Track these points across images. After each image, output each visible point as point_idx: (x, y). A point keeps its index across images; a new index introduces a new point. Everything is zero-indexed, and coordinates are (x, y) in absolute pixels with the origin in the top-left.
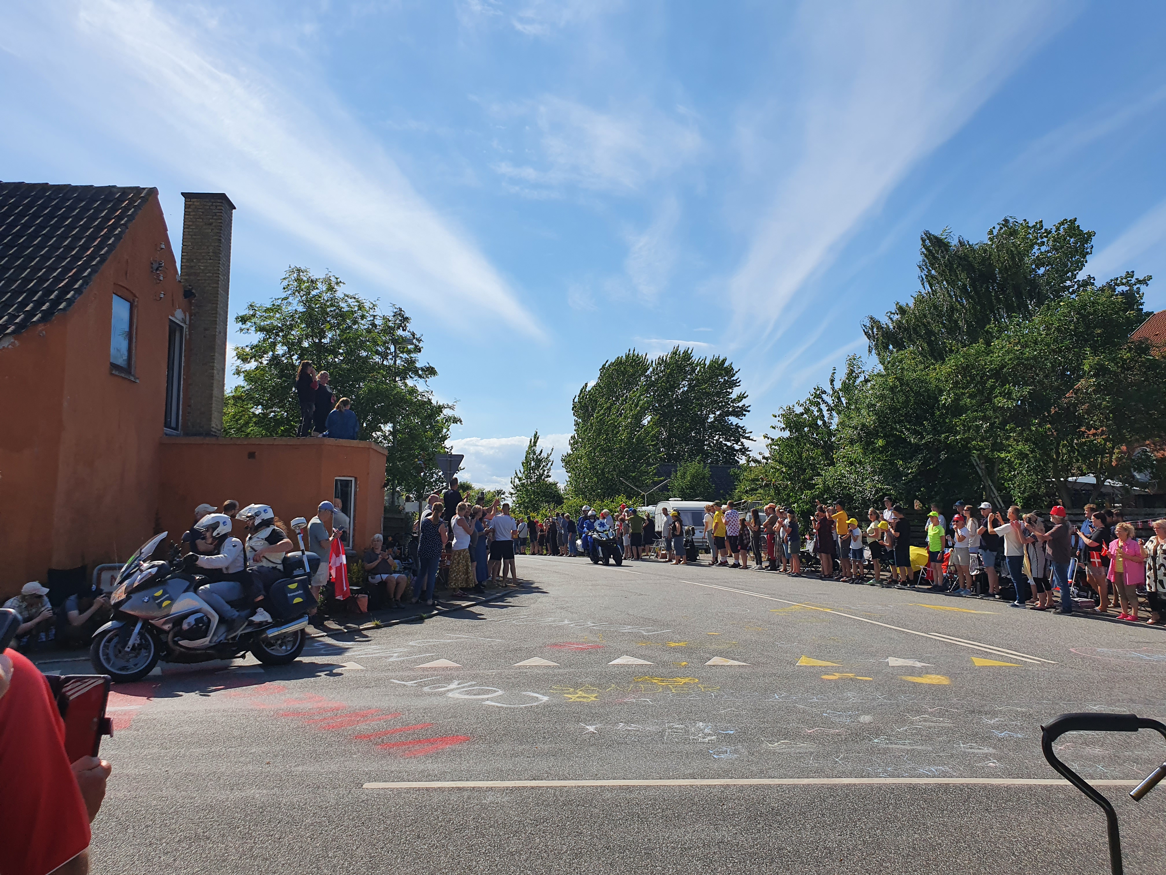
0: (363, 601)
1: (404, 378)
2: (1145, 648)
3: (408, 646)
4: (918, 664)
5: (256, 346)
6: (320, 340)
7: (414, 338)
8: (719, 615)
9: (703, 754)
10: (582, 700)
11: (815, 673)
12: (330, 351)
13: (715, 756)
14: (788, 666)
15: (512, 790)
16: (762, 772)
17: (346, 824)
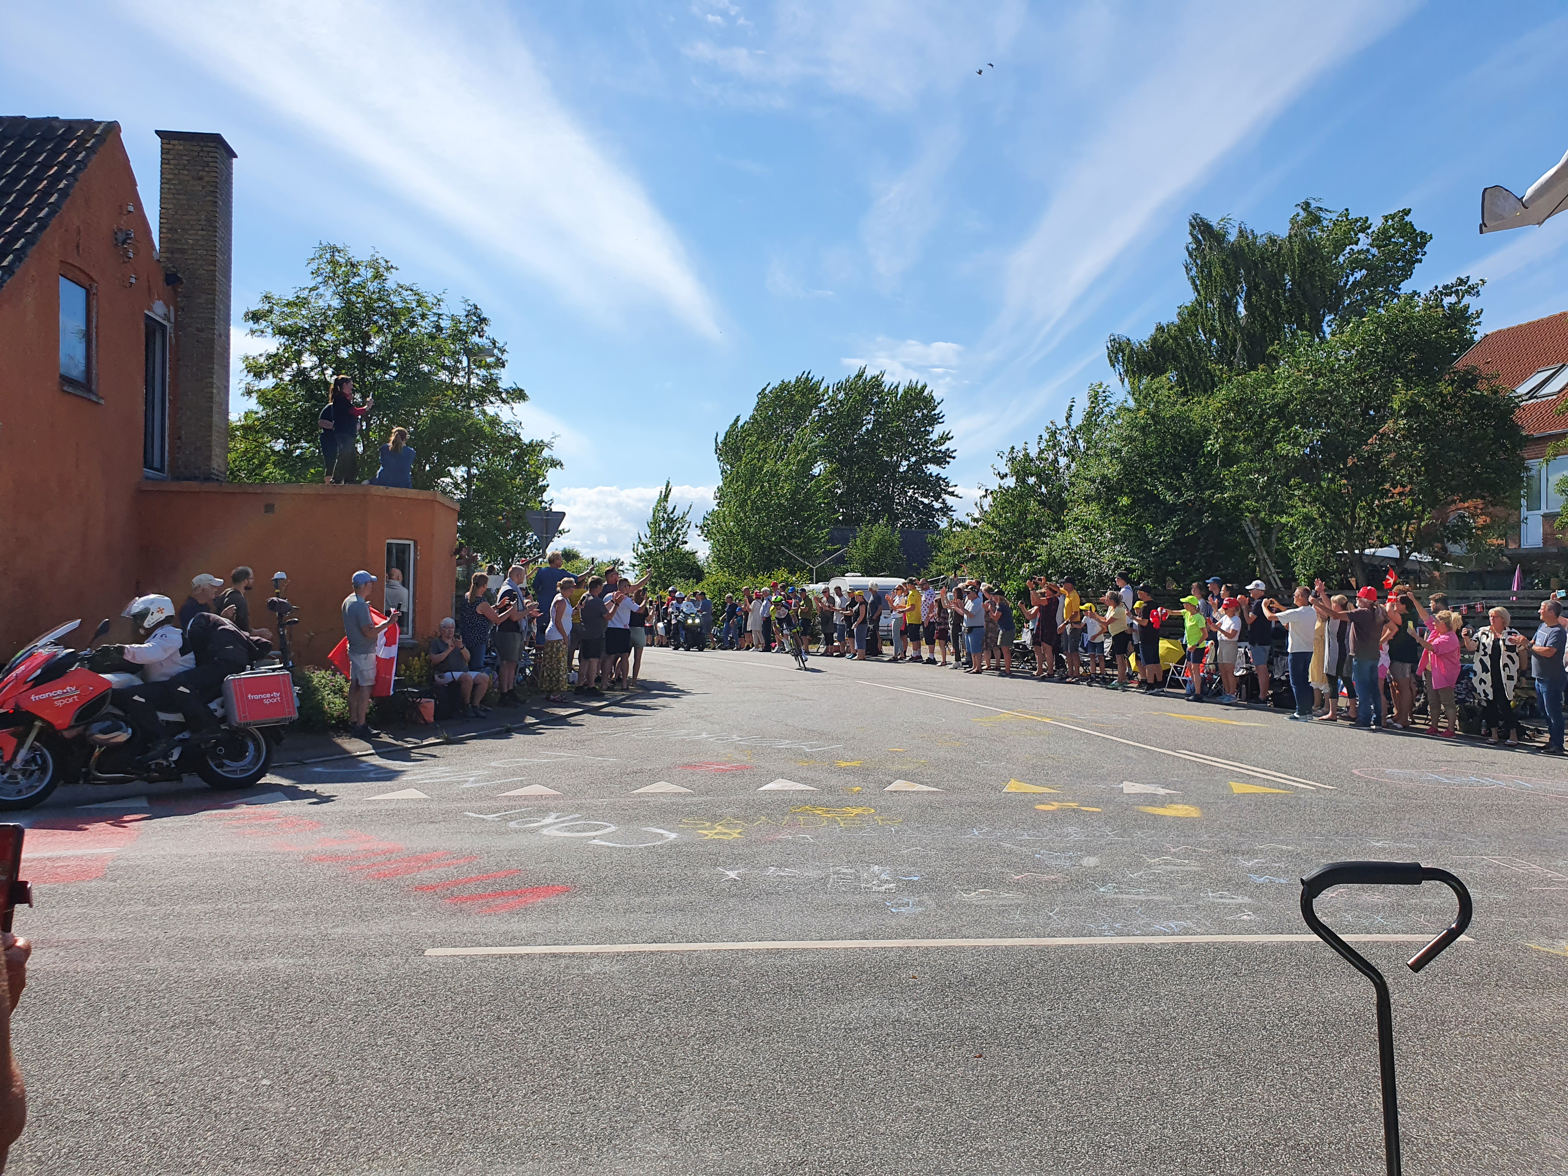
0: (428, 706)
1: (481, 403)
2: (1445, 768)
3: (489, 767)
4: (1162, 791)
5: (276, 355)
6: (364, 348)
7: (495, 347)
8: (906, 725)
9: (879, 907)
10: (721, 837)
11: (1027, 803)
12: (379, 364)
13: (893, 910)
14: (993, 792)
15: (624, 957)
16: (953, 930)
17: (401, 1002)
